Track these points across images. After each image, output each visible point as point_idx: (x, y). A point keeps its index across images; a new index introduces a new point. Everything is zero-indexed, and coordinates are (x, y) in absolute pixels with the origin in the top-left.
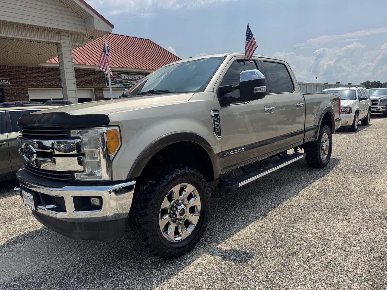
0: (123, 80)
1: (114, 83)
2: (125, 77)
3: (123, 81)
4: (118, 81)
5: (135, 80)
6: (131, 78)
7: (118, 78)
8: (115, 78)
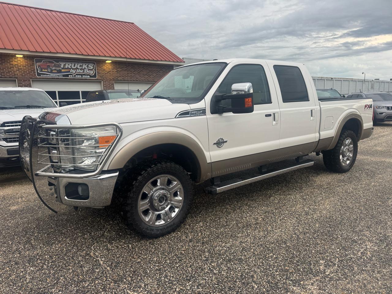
8: (49, 66)
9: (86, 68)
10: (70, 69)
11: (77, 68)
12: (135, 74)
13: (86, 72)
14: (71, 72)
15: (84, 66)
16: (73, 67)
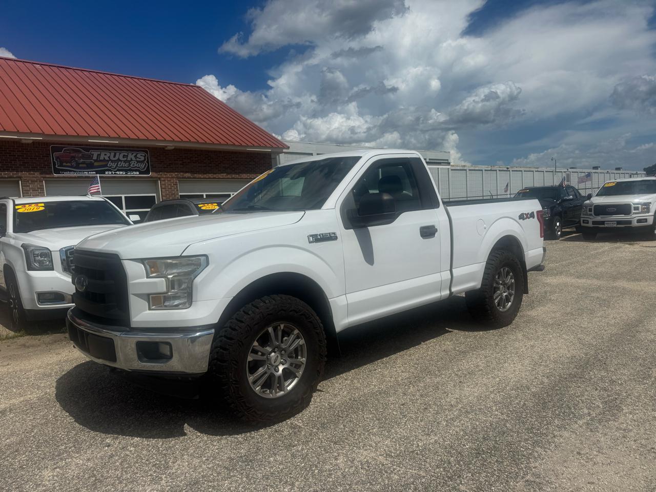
0: (96, 161)
1: (75, 168)
2: (99, 155)
3: (96, 164)
4: (81, 164)
5: (124, 161)
6: (114, 157)
7: (83, 157)
8: (74, 157)
9: (134, 159)
10: (108, 161)
11: (119, 160)
12: (211, 167)
13: (134, 165)
14: (108, 165)
15: (131, 156)
16: (112, 158)
